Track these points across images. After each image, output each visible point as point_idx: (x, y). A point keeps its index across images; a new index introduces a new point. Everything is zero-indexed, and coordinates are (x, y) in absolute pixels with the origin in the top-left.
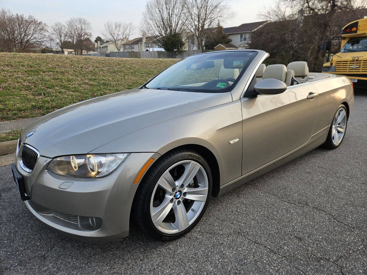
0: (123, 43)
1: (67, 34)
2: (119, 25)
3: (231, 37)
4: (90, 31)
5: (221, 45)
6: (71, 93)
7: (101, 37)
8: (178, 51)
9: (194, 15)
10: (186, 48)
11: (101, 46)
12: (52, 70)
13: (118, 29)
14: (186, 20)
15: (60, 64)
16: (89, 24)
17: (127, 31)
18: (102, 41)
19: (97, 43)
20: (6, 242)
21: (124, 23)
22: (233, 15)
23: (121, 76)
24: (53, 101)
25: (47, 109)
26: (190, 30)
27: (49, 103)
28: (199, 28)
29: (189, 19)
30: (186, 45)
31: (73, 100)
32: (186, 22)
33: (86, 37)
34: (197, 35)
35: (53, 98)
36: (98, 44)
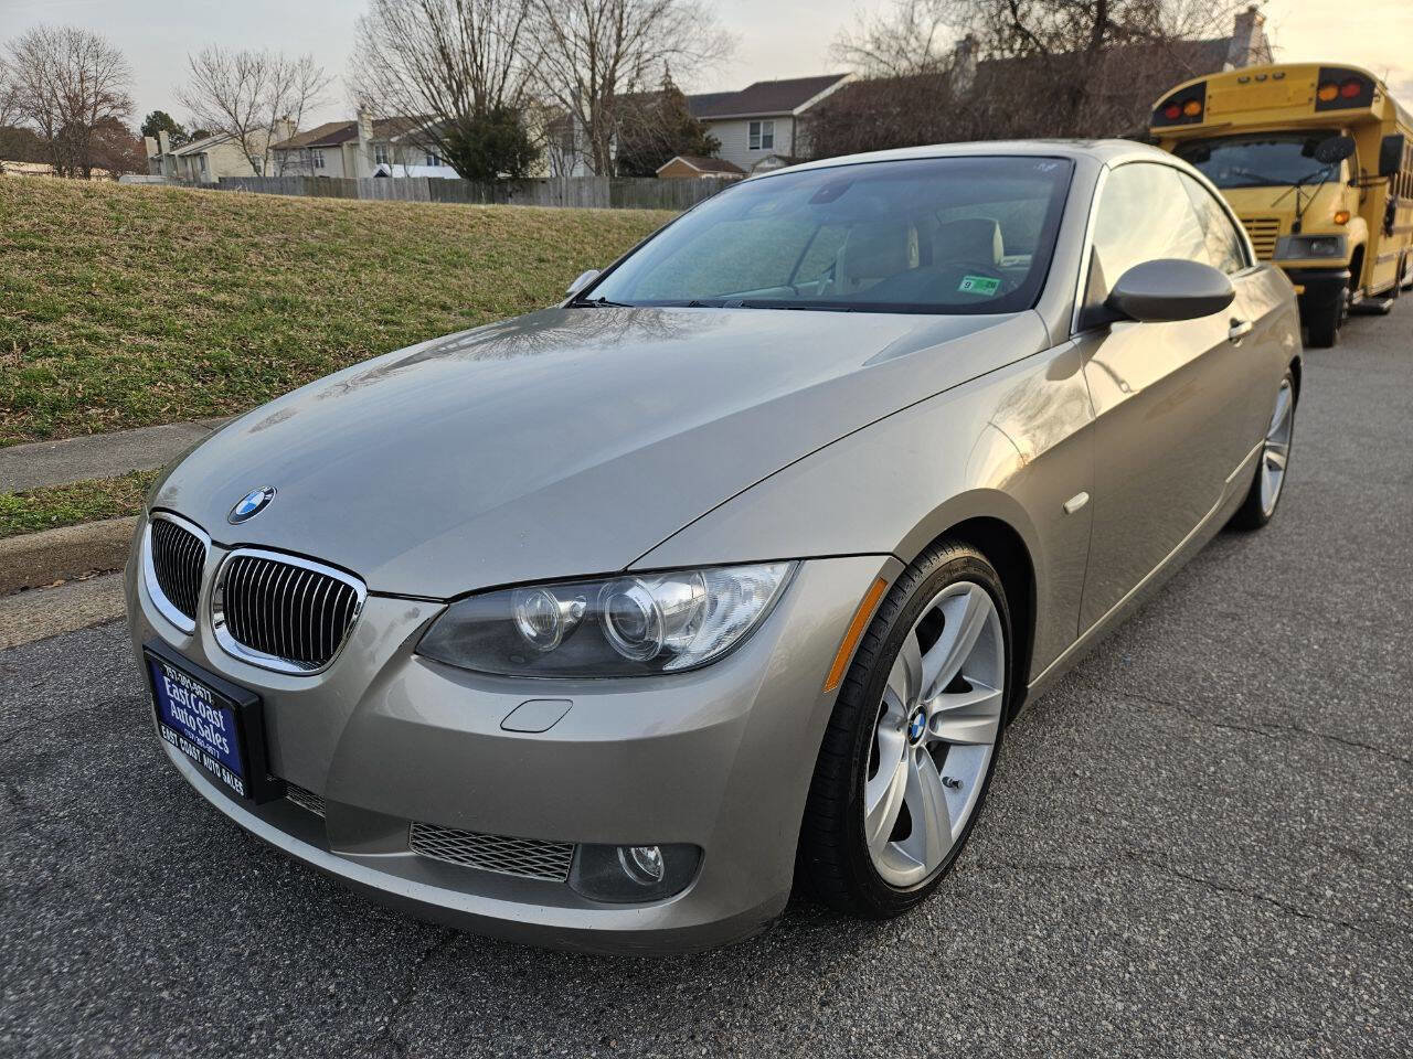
0: (274, 140)
1: (14, 95)
2: (256, 65)
3: (716, 133)
4: (123, 88)
5: (682, 160)
6: (144, 341)
7: (171, 117)
8: (515, 178)
9: (572, 38)
10: (543, 169)
11: (176, 153)
12: (37, 242)
13: (252, 81)
14: (540, 58)
15: (66, 218)
16: (117, 56)
17: (294, 93)
18: (176, 132)
19: (157, 138)
20: (165, 994)
21: (278, 59)
22: (723, 48)
23: (341, 271)
24: (71, 374)
25: (54, 410)
26: (560, 97)
27: (56, 384)
28: (595, 92)
29: (554, 55)
30: (546, 156)
31: (160, 369)
32: (543, 66)
33: (104, 110)
34: (588, 119)
35: (70, 361)
36: (159, 143)
